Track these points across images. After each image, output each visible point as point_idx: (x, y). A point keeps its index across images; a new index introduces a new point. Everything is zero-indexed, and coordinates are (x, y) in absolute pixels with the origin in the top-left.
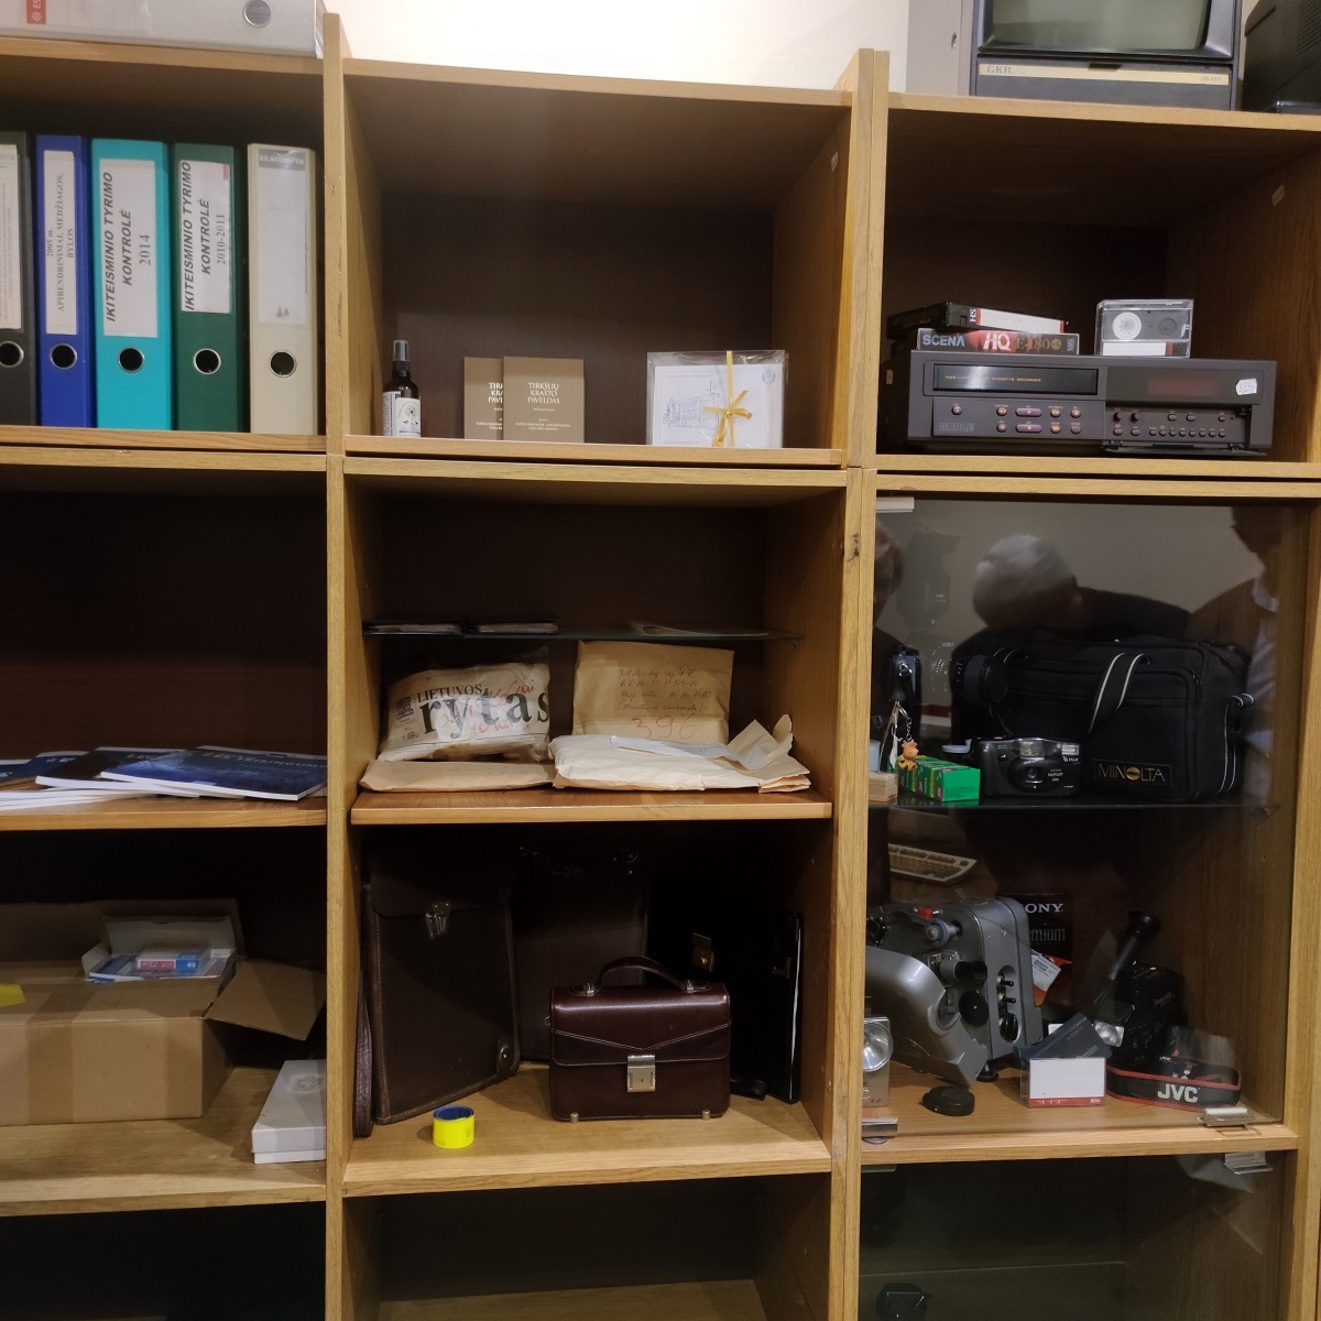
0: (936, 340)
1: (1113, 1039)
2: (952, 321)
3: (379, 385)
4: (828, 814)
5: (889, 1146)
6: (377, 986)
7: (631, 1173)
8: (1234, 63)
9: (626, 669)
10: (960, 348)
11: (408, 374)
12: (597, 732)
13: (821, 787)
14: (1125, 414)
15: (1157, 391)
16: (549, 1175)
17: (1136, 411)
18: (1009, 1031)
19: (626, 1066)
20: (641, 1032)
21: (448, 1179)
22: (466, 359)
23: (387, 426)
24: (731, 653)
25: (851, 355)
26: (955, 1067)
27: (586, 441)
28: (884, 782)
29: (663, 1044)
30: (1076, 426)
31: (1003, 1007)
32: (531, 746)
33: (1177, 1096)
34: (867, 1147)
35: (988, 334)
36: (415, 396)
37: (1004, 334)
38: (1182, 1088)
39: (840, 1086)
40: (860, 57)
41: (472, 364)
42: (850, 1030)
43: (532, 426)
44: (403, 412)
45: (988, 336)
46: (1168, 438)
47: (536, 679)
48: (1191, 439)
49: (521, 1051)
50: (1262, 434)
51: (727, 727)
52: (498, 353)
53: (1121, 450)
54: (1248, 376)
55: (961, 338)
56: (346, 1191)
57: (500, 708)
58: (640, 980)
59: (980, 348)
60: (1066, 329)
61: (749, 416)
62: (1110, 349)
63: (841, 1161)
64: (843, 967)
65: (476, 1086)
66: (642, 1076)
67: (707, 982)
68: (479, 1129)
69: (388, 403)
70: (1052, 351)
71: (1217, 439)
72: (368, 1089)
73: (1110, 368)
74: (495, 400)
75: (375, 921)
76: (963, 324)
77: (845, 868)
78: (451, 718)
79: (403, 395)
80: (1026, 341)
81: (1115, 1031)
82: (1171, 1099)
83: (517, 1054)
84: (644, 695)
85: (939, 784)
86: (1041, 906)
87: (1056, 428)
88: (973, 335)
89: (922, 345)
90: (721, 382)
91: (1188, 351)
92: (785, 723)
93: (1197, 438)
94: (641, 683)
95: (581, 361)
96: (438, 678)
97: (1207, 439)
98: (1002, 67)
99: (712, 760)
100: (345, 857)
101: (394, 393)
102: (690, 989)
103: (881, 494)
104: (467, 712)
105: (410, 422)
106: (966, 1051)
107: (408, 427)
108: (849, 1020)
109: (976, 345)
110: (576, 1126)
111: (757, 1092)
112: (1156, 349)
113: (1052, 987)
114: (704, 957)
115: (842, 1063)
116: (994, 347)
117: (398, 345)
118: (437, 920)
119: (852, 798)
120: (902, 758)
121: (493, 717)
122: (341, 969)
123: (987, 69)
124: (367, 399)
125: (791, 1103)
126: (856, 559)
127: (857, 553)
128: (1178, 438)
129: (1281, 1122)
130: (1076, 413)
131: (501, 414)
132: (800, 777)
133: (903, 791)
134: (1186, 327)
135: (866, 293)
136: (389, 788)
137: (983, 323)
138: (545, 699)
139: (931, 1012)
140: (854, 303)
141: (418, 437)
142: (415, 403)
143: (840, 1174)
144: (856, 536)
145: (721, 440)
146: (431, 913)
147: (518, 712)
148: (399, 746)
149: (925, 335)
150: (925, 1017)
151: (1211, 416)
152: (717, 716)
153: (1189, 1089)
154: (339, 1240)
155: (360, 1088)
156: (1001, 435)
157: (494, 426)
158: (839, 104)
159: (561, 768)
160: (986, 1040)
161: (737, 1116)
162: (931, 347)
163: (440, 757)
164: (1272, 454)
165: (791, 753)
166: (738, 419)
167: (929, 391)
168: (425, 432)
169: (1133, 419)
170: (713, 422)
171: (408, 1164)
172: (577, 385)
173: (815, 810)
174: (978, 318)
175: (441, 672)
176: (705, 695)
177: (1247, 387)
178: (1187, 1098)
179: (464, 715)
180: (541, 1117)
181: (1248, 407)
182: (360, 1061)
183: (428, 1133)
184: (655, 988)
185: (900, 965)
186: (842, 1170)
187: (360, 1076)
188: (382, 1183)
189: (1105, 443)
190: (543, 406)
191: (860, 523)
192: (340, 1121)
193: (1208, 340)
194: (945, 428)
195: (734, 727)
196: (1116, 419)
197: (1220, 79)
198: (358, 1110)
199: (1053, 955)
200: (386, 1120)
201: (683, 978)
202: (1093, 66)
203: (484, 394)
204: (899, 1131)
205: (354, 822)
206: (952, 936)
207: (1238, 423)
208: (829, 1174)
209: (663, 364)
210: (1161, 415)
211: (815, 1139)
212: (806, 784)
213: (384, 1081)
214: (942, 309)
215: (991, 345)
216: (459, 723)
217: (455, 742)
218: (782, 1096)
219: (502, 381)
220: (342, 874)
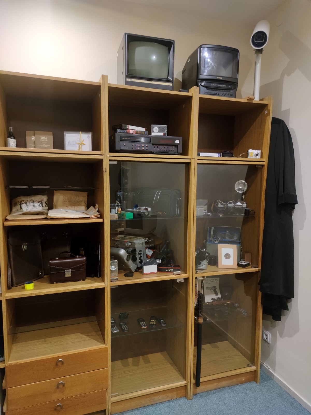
0: (121, 131)
1: (159, 262)
2: (123, 127)
3: (7, 136)
4: (103, 221)
5: (116, 282)
6: (12, 259)
7: (65, 290)
8: (173, 81)
9: (64, 196)
10: (125, 133)
11: (13, 134)
12: (58, 209)
13: (102, 216)
14: (156, 146)
15: (161, 142)
16: (49, 292)
17: (158, 146)
18: (141, 262)
19: (65, 272)
20: (68, 266)
21: (28, 294)
22: (27, 131)
23: (8, 145)
24: (87, 193)
25: (103, 134)
26: (130, 269)
27: (54, 149)
28: (115, 216)
29: (72, 267)
30: (147, 148)
31: (140, 258)
32: (44, 212)
33: (170, 271)
34: (112, 283)
35: (130, 130)
36: (14, 139)
37: (133, 130)
38: (170, 269)
39: (106, 271)
40: (102, 76)
41: (28, 132)
42: (108, 262)
43: (42, 146)
44: (12, 142)
45: (130, 131)
46: (164, 151)
47: (45, 198)
48: (168, 151)
49: (44, 273)
50: (180, 151)
51: (86, 207)
52: (33, 130)
53: (155, 153)
54: (177, 139)
55: (125, 131)
56: (6, 298)
57: (37, 204)
58: (69, 256)
59: (129, 133)
60: (146, 130)
61: (85, 145)
62: (153, 134)
63: (107, 285)
64: (106, 249)
65: (34, 280)
66: (68, 273)
67: (82, 256)
68: (34, 286)
69: (8, 140)
70: (142, 134)
71: (173, 151)
72: (10, 279)
73: (153, 137)
74: (33, 140)
75: (11, 247)
76: (125, 128)
77: (106, 231)
78: (26, 206)
79: (12, 139)
80: (138, 132)
81: (160, 261)
82: (169, 271)
83: (43, 273)
84: (69, 201)
85: (125, 216)
86: (149, 240)
87: (143, 149)
88: (127, 130)
89: (118, 132)
90: (79, 138)
91: (167, 135)
92: (97, 206)
93: (169, 151)
94: (68, 199)
95: (52, 132)
96: (23, 198)
97: (171, 151)
98: (131, 79)
99: (82, 213)
100: (3, 232)
101: (10, 138)
102: (78, 257)
103: (110, 160)
104: (30, 205)
105: (14, 144)
106: (132, 266)
107: (13, 145)
108: (107, 259)
109: (128, 132)
110: (55, 284)
111: (92, 276)
112: (161, 134)
113: (151, 255)
114: (82, 252)
115: (106, 267)
116: (132, 133)
117: (10, 128)
118: (24, 247)
119: (107, 218)
120: (118, 211)
121: (35, 206)
122: (3, 254)
123: (128, 80)
124: (4, 140)
125: (99, 277)
126: (106, 173)
127: (106, 171)
128: (166, 151)
129: (186, 273)
130: (147, 146)
131: (35, 143)
132: (98, 215)
133: (119, 217)
134: (166, 130)
135: (105, 122)
136: (12, 219)
137: (129, 128)
138: (47, 202)
139: (125, 258)
140: (103, 123)
141: (16, 147)
142: (15, 140)
143: (106, 287)
144: (106, 168)
145: (79, 149)
146: (23, 245)
147: (41, 205)
148: (15, 213)
149: (118, 130)
150: (124, 259)
151: (171, 147)
152: (84, 205)
153: (172, 269)
154: (5, 308)
155: (9, 279)
156: (133, 150)
157: (33, 145)
158: (99, 85)
159: (49, 215)
160: (136, 264)
161: (87, 280)
162: (120, 132)
163: (24, 214)
164: (181, 154)
165: (97, 211)
166: (83, 145)
167: (119, 141)
168: (17, 146)
169: (157, 147)
170: (78, 146)
171: (19, 292)
172: (51, 137)
173: (100, 220)
174: (128, 127)
175: (23, 197)
176: (82, 201)
177: (177, 142)
178: (171, 271)
179: (29, 206)
180: (48, 283)
181: (178, 145)
182: (8, 274)
183: (24, 288)
184: (72, 257)
185: (119, 250)
186: (107, 286)
187: (8, 277)
188: (14, 296)
189: (152, 152)
190: (44, 141)
191: (106, 166)
192: (4, 285)
193: (170, 133)
194: (123, 148)
195: (88, 207)
196: (154, 147)
197: (171, 84)
198: (8, 284)
199: (151, 249)
200: (15, 286)
201: (77, 255)
202: (147, 80)
203: (31, 138)
204: (118, 280)
205: (4, 225)
206: (130, 245)
207: (176, 148)
208: (104, 288)
209: (67, 134)
210: (162, 147)
211: (102, 282)
212: (99, 216)
213: (14, 278)
214: (121, 125)
215: (131, 133)
216: (28, 207)
217: (27, 211)
218: (97, 276)
219: (34, 136)
220: (2, 235)
